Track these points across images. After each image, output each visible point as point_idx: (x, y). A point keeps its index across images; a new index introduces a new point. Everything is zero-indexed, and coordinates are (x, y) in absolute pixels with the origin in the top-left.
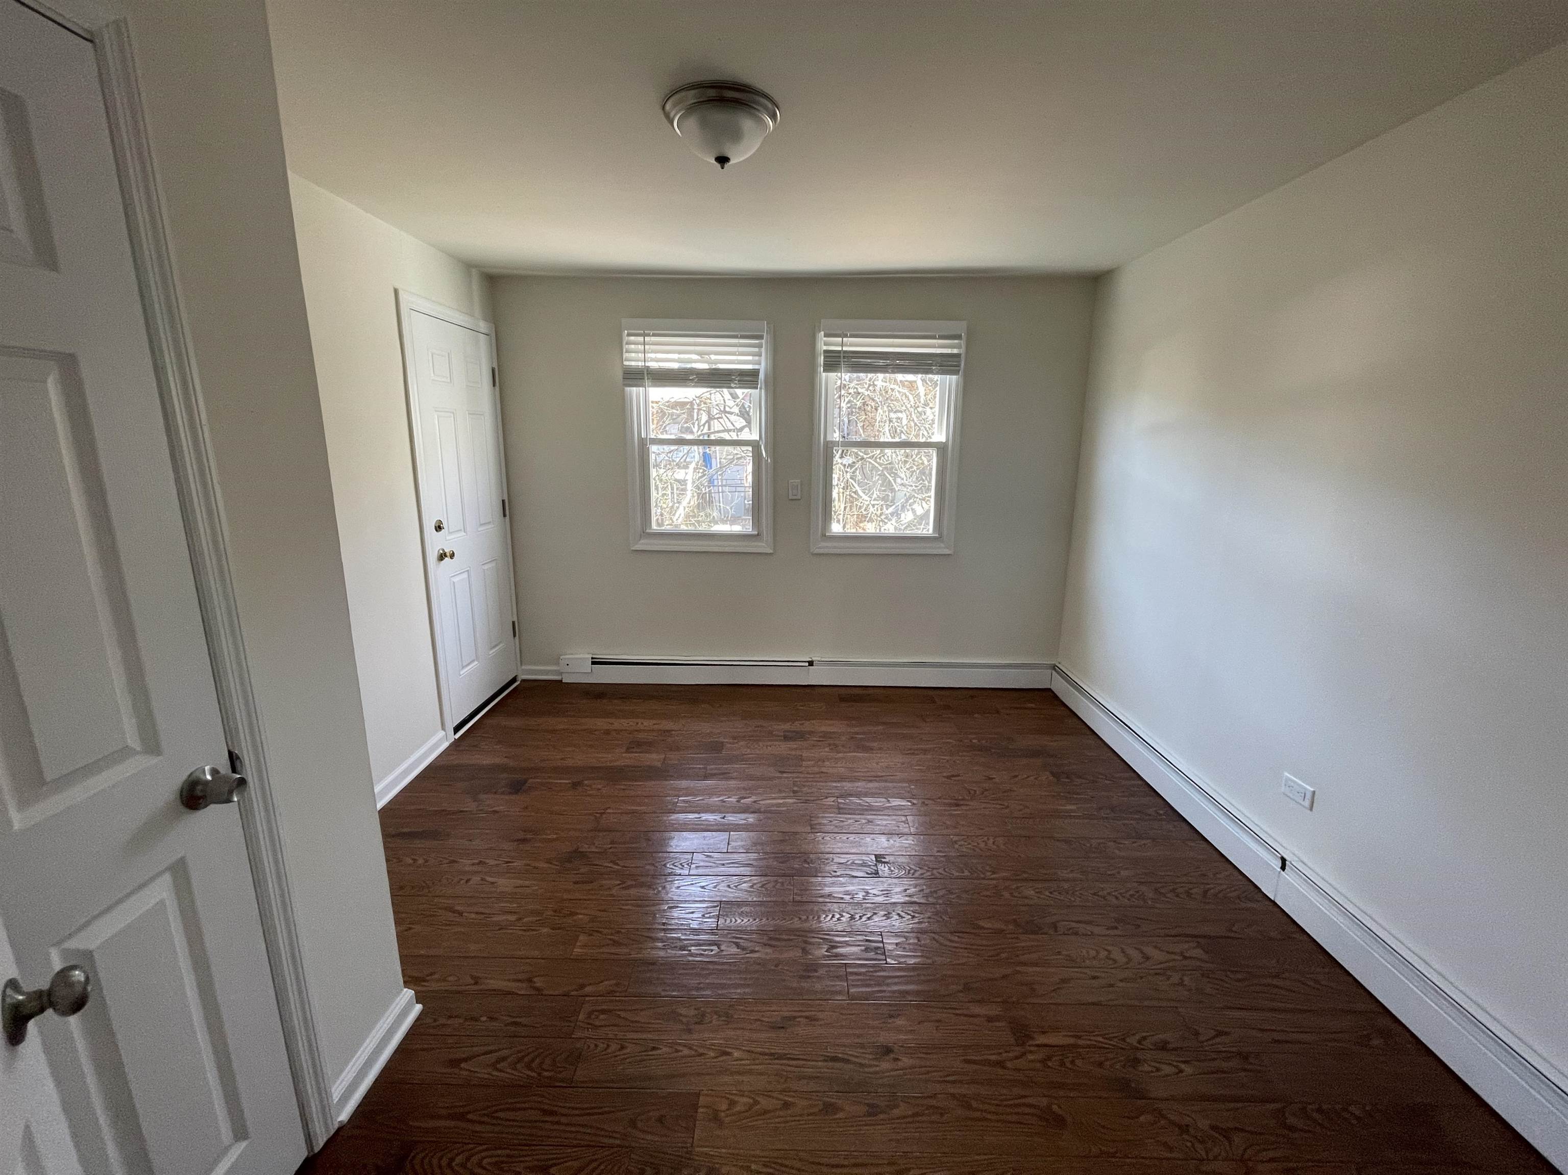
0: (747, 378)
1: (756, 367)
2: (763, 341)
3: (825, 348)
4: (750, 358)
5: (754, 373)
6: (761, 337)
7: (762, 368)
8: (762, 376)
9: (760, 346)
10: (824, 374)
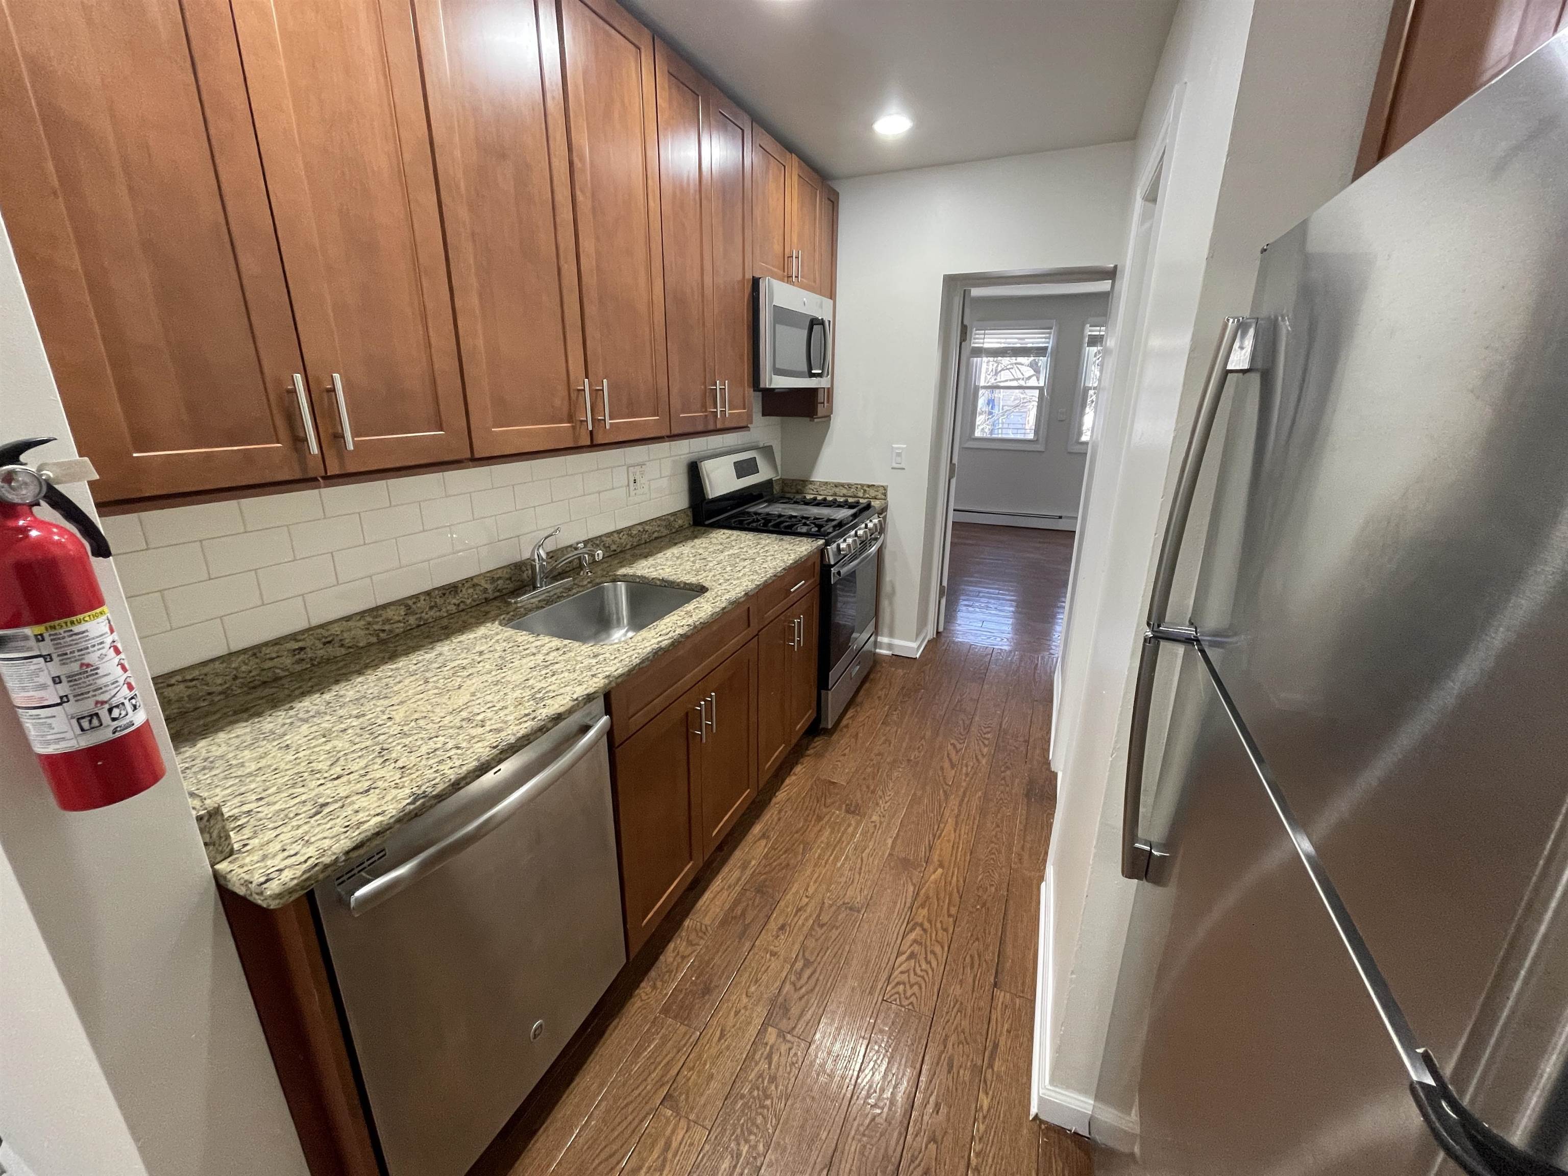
0: (1041, 351)
1: (1047, 345)
2: (1053, 331)
3: (1090, 333)
4: (1044, 340)
5: (1046, 348)
6: (1051, 328)
7: (1050, 346)
8: (1049, 350)
9: (1050, 333)
10: (1087, 348)
